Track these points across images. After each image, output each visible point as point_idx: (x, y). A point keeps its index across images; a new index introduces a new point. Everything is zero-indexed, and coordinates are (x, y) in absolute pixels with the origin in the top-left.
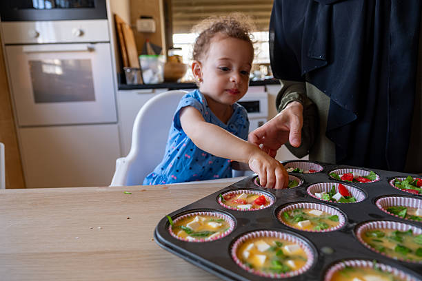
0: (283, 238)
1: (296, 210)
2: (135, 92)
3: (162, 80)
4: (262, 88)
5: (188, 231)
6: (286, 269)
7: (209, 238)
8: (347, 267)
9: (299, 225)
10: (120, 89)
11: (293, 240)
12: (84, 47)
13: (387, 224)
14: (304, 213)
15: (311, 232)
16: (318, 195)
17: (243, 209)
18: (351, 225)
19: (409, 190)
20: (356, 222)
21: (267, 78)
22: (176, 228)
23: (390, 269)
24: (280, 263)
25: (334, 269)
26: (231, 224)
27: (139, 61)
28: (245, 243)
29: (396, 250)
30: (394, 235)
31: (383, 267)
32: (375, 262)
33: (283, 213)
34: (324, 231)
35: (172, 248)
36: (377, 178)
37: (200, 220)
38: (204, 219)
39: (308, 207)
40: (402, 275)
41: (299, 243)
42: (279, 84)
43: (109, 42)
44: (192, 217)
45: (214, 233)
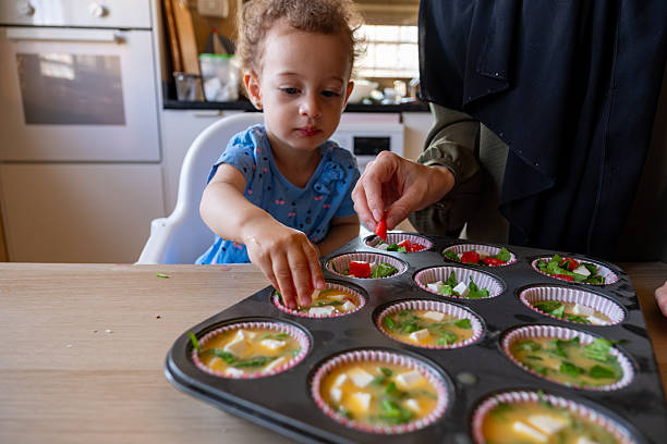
0: (392, 360)
1: (403, 313)
2: (190, 114)
3: (235, 96)
4: (396, 117)
5: (229, 359)
6: (407, 415)
7: (269, 370)
8: (500, 404)
9: (413, 338)
10: (166, 107)
11: (410, 363)
12: (109, 35)
13: (543, 330)
14: (416, 318)
15: (435, 350)
16: (433, 288)
17: (318, 315)
18: (493, 335)
19: (560, 276)
20: (500, 329)
21: (405, 100)
22: (205, 355)
23: (563, 402)
24: (395, 405)
25: (482, 410)
26: (302, 342)
27: (199, 63)
28: (331, 374)
29: (562, 370)
30: (554, 346)
31: (554, 400)
32: (540, 392)
33: (384, 318)
34: (454, 346)
35: (203, 392)
36: (513, 259)
37: (246, 337)
38: (252, 335)
39: (420, 308)
40: (583, 410)
41: (419, 369)
42: (429, 110)
43: (151, 29)
44: (232, 332)
45: (275, 358)
